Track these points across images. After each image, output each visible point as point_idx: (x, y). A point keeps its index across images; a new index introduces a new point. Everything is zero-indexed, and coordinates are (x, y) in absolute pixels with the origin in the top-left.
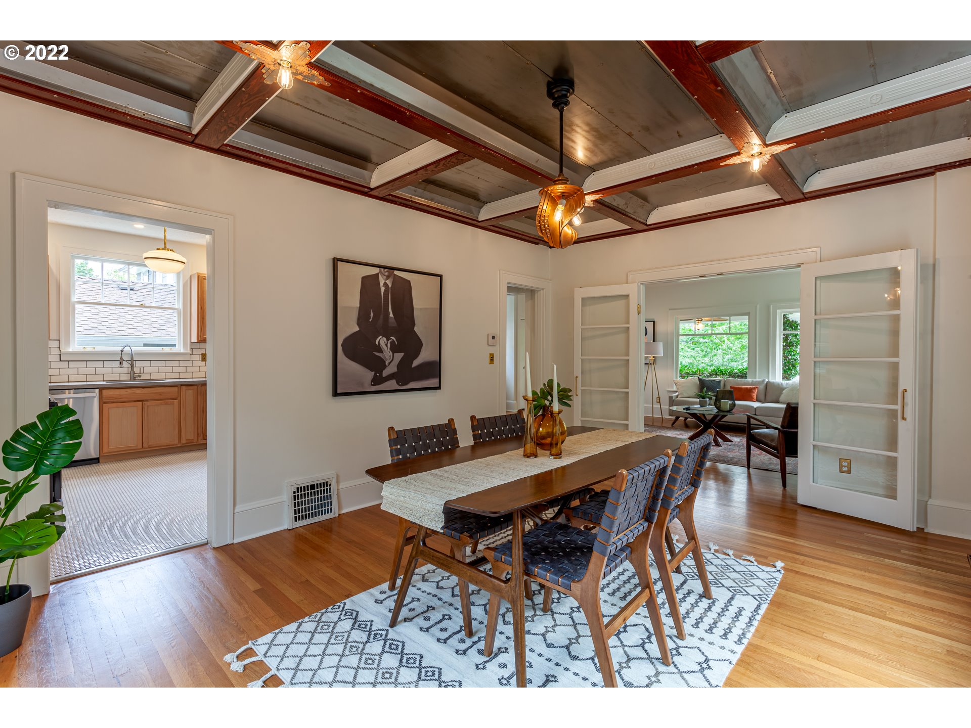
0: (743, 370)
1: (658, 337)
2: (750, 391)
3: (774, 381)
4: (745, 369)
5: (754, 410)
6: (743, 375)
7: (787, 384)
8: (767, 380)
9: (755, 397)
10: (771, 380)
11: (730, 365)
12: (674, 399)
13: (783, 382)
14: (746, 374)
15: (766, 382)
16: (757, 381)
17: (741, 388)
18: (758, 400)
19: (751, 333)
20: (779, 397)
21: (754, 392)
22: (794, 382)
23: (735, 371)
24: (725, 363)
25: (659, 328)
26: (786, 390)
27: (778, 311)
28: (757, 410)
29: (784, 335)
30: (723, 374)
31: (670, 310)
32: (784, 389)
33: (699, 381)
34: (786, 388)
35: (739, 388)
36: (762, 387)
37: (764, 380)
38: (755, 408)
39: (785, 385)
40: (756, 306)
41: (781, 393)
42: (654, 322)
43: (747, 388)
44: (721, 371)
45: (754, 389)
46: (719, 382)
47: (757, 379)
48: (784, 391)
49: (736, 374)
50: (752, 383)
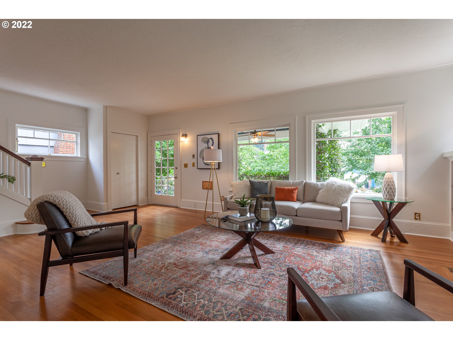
0: (286, 173)
1: (222, 145)
2: (291, 191)
3: (311, 182)
4: (288, 172)
5: (295, 212)
6: (286, 177)
7: (321, 185)
8: (305, 182)
9: (295, 197)
10: (308, 181)
11: (280, 170)
12: (228, 200)
13: (318, 183)
14: (288, 176)
15: (304, 183)
16: (296, 183)
17: (284, 189)
18: (298, 200)
19: (292, 142)
20: (316, 197)
21: (294, 193)
22: (328, 183)
23: (282, 173)
24: (278, 169)
25: (223, 139)
26: (321, 190)
27: (312, 121)
28: (298, 211)
29: (317, 142)
30: (274, 176)
31: (230, 124)
32: (319, 190)
33: (250, 183)
34: (321, 189)
35: (282, 189)
36: (301, 188)
37: (302, 182)
38: (297, 209)
39: (320, 186)
40: (295, 118)
41: (318, 193)
42: (219, 134)
43: (289, 189)
44: (272, 174)
45: (295, 189)
46: (267, 184)
47: (297, 181)
48: (320, 192)
49: (282, 175)
50: (293, 185)
